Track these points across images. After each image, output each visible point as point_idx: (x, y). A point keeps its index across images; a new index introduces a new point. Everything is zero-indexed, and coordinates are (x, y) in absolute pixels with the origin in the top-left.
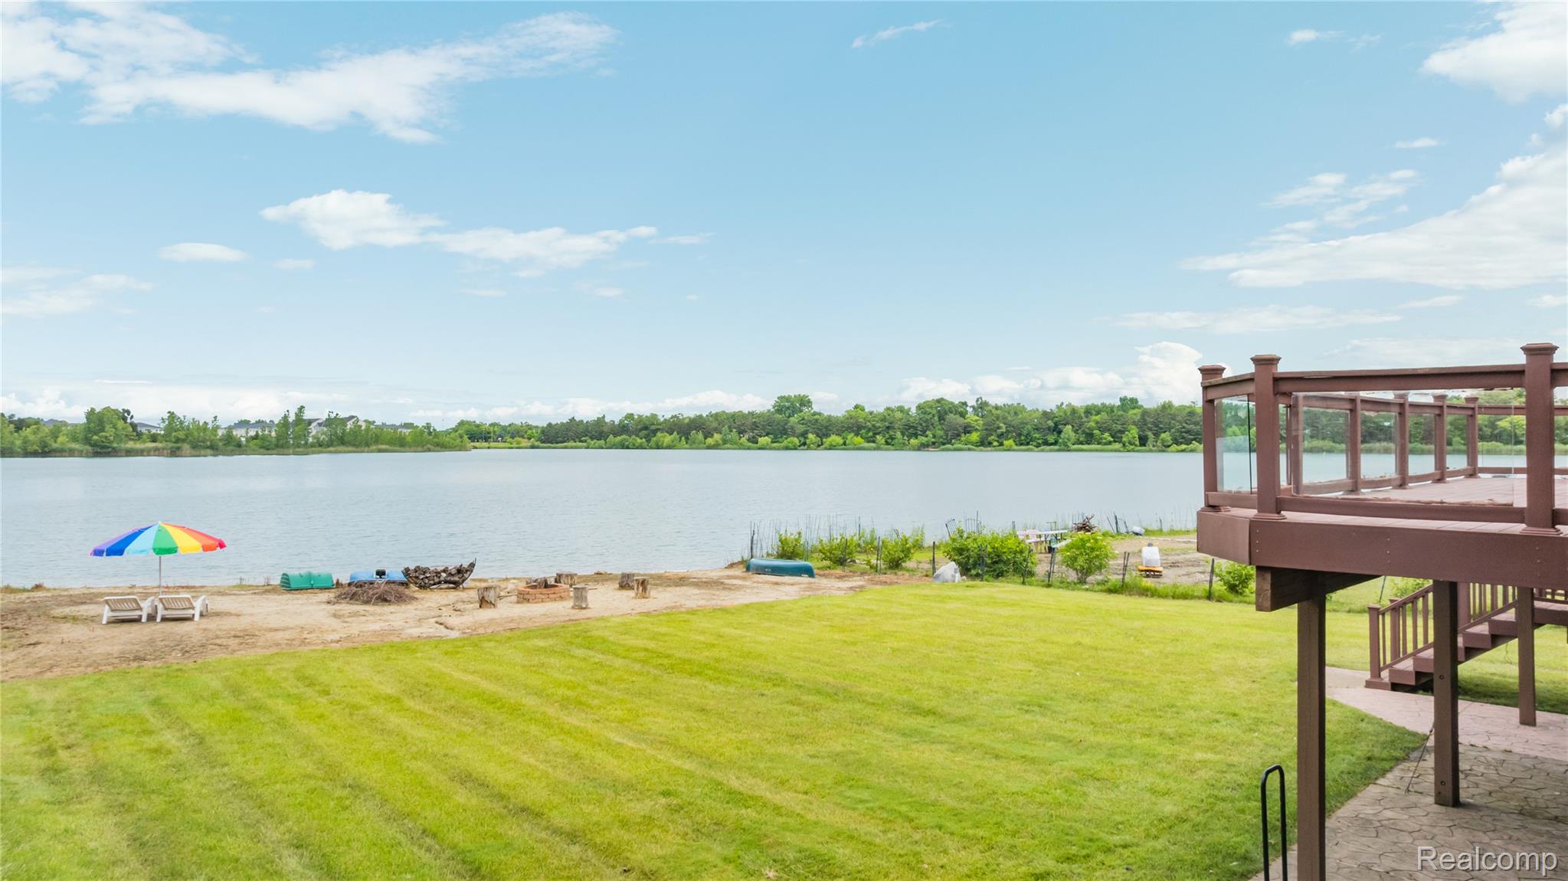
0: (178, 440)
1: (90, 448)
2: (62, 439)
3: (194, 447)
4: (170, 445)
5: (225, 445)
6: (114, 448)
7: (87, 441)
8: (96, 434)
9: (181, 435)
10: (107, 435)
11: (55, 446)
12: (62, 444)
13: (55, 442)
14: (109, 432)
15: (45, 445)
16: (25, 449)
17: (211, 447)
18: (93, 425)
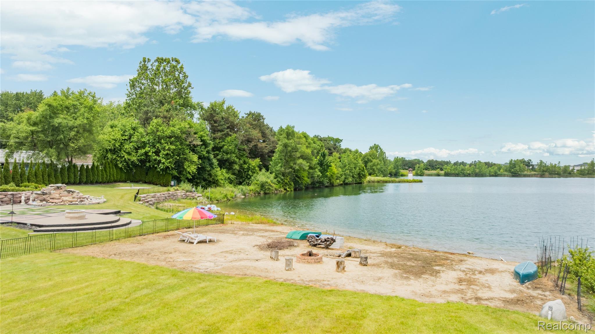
1: (511, 174)
4: (541, 173)
5: (563, 173)
7: (510, 171)
9: (545, 169)
10: (516, 169)
12: (502, 172)
13: (499, 171)
15: (496, 173)
16: (489, 174)
17: (557, 174)
18: (511, 165)
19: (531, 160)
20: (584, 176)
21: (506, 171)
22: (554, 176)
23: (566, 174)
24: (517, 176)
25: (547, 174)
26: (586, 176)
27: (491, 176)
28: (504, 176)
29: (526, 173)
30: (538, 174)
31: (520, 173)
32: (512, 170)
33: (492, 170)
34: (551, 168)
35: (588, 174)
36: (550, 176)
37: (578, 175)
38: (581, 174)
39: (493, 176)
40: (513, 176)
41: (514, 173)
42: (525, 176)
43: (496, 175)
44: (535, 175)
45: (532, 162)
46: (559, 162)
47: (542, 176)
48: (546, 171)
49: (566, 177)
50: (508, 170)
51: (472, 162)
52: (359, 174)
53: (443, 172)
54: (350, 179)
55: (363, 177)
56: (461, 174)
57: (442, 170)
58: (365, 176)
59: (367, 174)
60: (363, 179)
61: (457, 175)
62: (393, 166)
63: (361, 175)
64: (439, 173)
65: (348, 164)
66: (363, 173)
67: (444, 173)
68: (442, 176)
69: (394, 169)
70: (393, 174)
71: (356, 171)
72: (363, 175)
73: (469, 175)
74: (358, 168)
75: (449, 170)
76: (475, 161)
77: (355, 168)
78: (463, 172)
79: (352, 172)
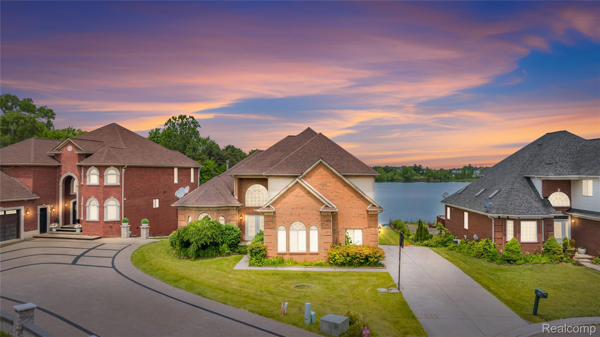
0: (429, 176)
1: (404, 179)
2: (397, 176)
3: (434, 178)
4: (427, 178)
5: (444, 178)
6: (410, 179)
7: (403, 176)
8: (405, 174)
9: (430, 174)
10: (409, 175)
11: (395, 178)
12: (397, 177)
13: (395, 176)
14: (409, 174)
16: (387, 179)
19: (421, 166)
21: (400, 177)
22: (437, 180)
28: (399, 181)
29: (416, 177)
33: (389, 176)
35: (461, 178)
36: (434, 180)
38: (457, 179)
39: (389, 181)
40: (406, 181)
41: (406, 178)
42: (416, 180)
43: (392, 180)
44: (423, 179)
48: (431, 176)
49: (446, 181)
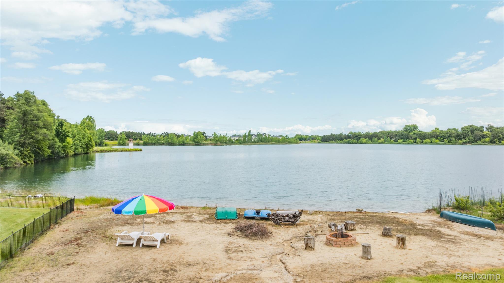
0: (216, 141)
7: (194, 141)
10: (199, 139)
13: (186, 141)
15: (183, 142)
16: (179, 143)
17: (225, 143)
18: (195, 136)
19: (205, 133)
20: (241, 144)
21: (191, 140)
22: (223, 144)
23: (230, 143)
24: (199, 144)
25: (219, 142)
26: (242, 144)
27: (180, 145)
28: (190, 144)
29: (204, 142)
30: (213, 143)
31: (200, 142)
32: (196, 140)
33: (181, 140)
34: (221, 139)
35: (243, 142)
36: (221, 144)
37: (237, 143)
38: (239, 143)
39: (181, 145)
40: (196, 145)
41: (196, 142)
42: (204, 144)
43: (184, 144)
44: (211, 143)
45: (205, 134)
46: (226, 134)
47: (216, 144)
48: (218, 141)
49: (231, 145)
50: (192, 140)
51: (162, 133)
52: (87, 144)
53: (141, 142)
54: (80, 150)
55: (90, 147)
56: (157, 143)
57: (141, 139)
58: (92, 146)
59: (94, 144)
60: (90, 149)
61: (154, 144)
62: (98, 137)
63: (89, 145)
64: (138, 142)
65: (78, 135)
66: (91, 143)
67: (143, 143)
68: (141, 145)
69: (99, 139)
70: (98, 144)
71: (84, 141)
72: (91, 145)
73: (163, 144)
74: (86, 139)
75: (148, 140)
76: (164, 133)
77: (83, 138)
78: (158, 141)
79: (81, 143)
